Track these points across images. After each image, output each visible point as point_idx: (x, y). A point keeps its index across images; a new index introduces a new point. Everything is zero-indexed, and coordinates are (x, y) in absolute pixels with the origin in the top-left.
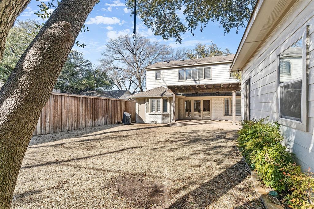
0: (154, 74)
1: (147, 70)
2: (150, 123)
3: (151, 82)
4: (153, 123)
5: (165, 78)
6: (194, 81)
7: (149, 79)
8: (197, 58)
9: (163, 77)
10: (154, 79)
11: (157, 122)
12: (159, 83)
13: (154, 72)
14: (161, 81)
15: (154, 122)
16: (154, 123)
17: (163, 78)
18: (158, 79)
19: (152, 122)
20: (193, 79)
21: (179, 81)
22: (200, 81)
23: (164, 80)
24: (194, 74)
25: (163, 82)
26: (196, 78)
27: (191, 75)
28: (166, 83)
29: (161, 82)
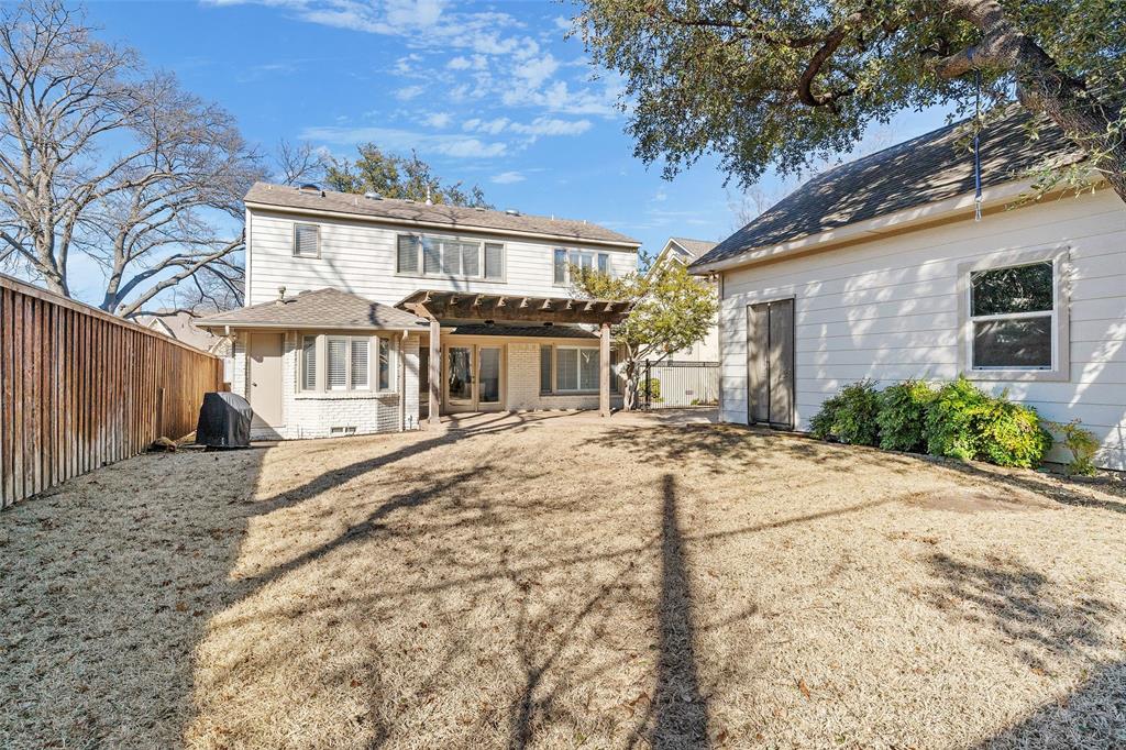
0: (291, 233)
1: (253, 210)
2: (325, 435)
3: (273, 265)
4: (336, 434)
5: (339, 257)
6: (449, 283)
7: (259, 250)
8: (428, 203)
9: (333, 250)
10: (290, 253)
11: (354, 429)
12: (313, 275)
13: (288, 225)
14: (321, 266)
15: (341, 429)
16: (344, 433)
17: (330, 256)
18: (302, 254)
19: (333, 430)
20: (446, 276)
21: (400, 274)
22: (471, 284)
23: (337, 263)
24: (451, 259)
25: (329, 269)
26: (458, 272)
27: (442, 263)
28: (346, 277)
29: (318, 268)
